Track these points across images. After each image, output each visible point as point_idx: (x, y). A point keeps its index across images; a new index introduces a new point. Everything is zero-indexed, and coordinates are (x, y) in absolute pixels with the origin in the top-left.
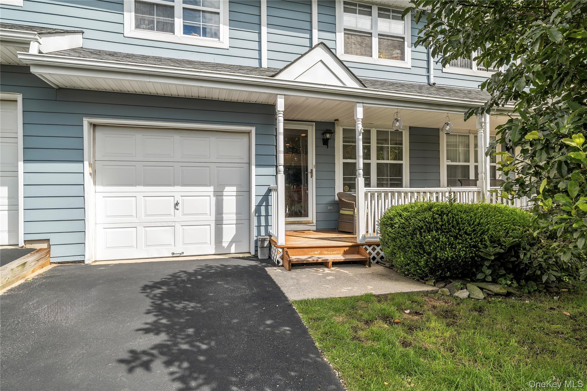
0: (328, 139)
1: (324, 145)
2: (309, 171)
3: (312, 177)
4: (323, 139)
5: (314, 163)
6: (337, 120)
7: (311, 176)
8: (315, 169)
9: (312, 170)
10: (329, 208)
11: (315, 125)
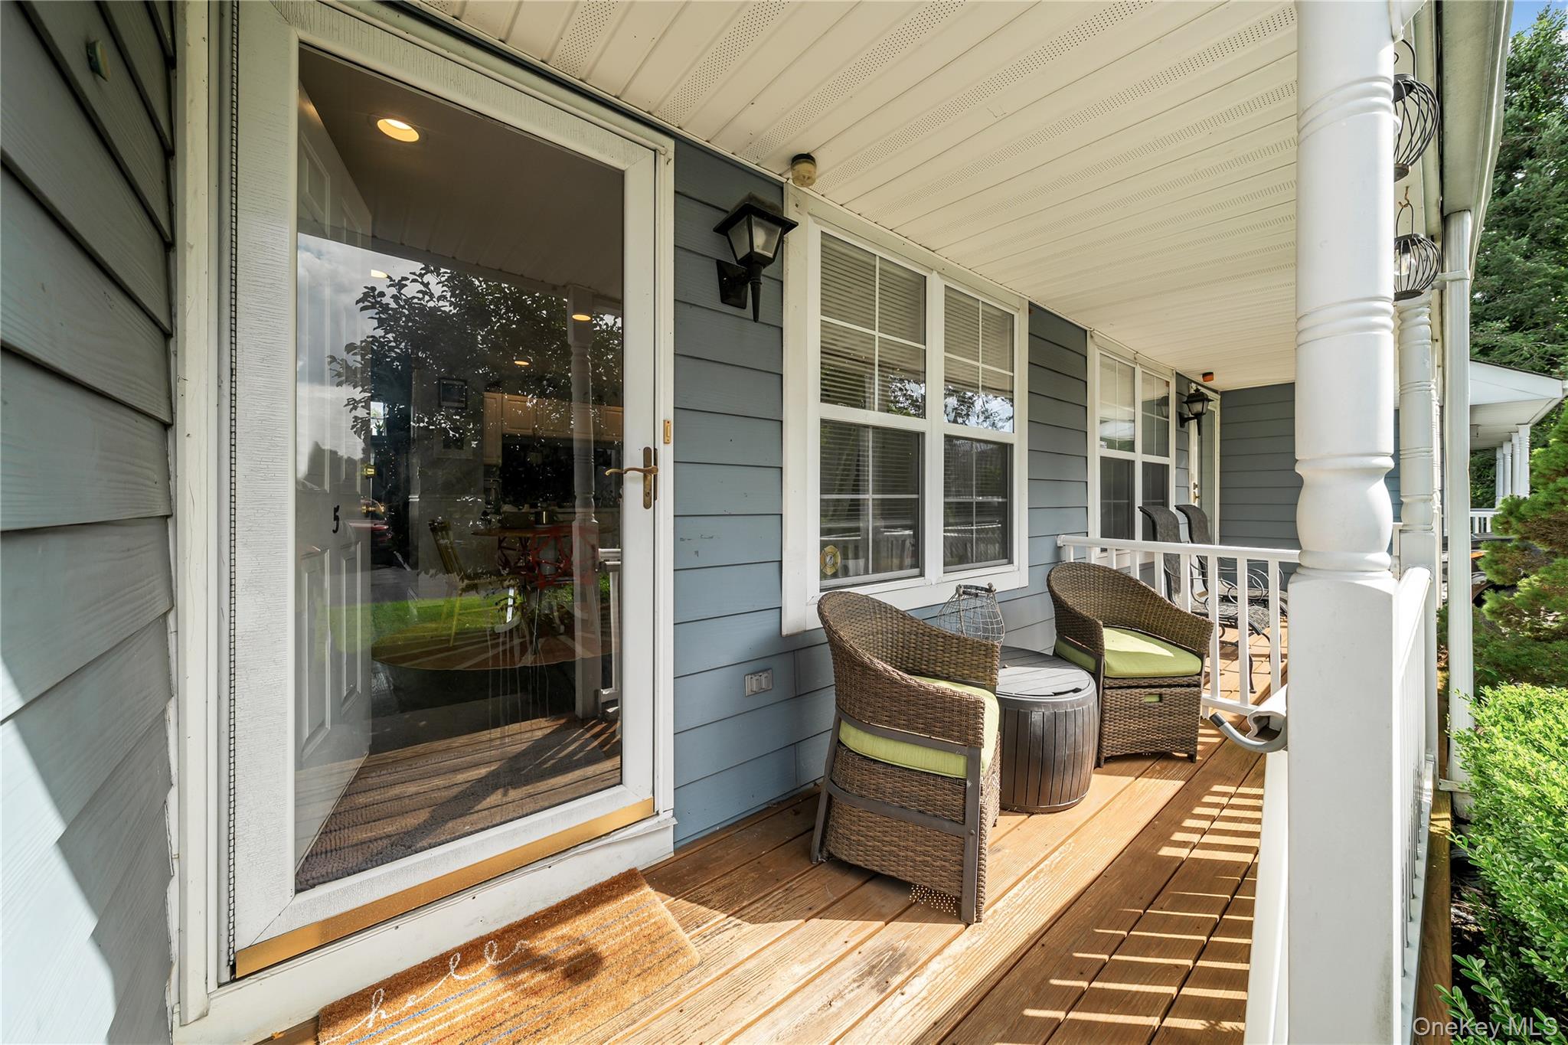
0: (754, 264)
1: (725, 298)
2: (633, 457)
3: (650, 499)
4: (720, 265)
5: (666, 409)
6: (807, 158)
7: (647, 494)
8: (671, 446)
9: (650, 456)
10: (752, 684)
11: (671, 155)
